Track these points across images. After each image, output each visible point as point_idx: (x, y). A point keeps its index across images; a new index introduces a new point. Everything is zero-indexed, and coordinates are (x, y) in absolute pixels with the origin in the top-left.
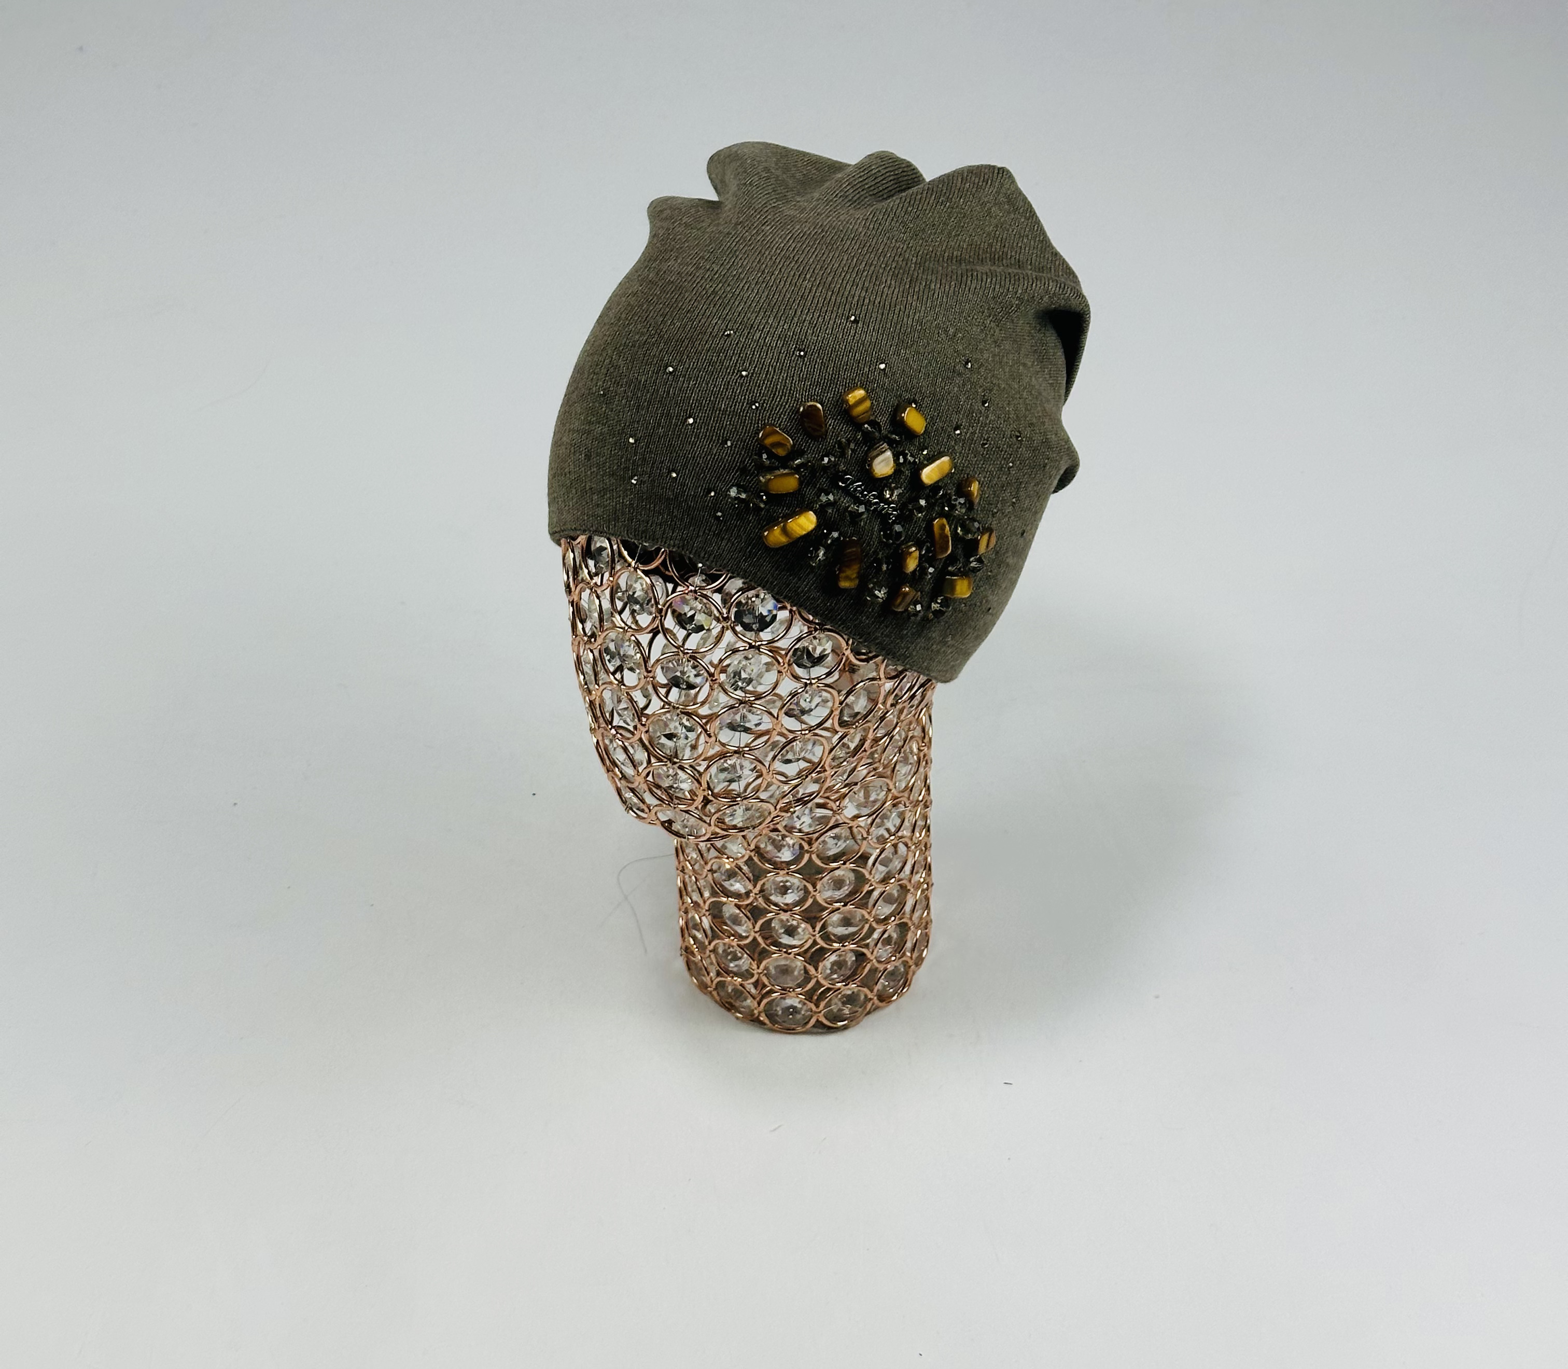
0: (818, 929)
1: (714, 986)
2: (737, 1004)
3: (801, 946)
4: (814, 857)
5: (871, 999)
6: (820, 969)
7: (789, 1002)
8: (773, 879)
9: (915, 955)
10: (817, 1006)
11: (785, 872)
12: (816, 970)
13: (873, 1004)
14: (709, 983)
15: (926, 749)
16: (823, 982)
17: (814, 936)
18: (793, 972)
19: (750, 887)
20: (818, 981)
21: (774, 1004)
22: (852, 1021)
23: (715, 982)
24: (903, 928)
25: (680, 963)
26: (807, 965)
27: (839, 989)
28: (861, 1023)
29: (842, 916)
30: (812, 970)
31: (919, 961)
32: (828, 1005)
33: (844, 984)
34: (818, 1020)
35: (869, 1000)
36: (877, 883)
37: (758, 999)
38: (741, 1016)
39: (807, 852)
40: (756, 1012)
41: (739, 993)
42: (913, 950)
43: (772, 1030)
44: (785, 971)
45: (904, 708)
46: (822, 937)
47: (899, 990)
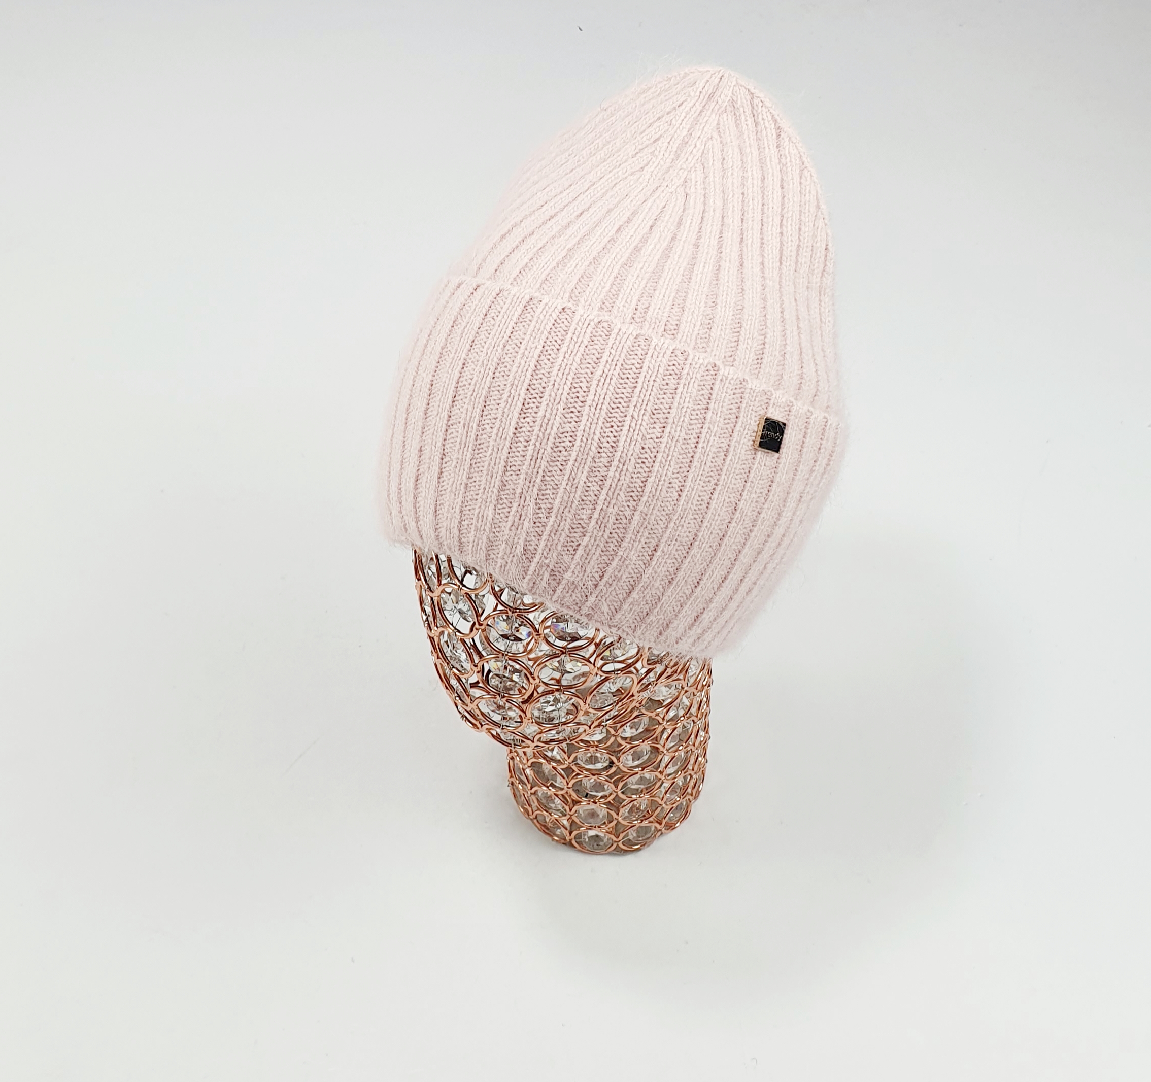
0: (620, 787)
1: (534, 816)
2: (553, 831)
3: (606, 797)
4: (619, 739)
6: (620, 814)
7: (594, 832)
9: (695, 792)
10: (617, 837)
11: (595, 748)
12: (618, 814)
13: (661, 832)
14: (530, 813)
16: (621, 821)
17: (616, 792)
18: (598, 815)
19: (567, 758)
20: (618, 822)
21: (582, 833)
22: (644, 845)
23: (535, 813)
25: (508, 791)
26: (611, 812)
27: (635, 826)
28: (651, 846)
29: (640, 777)
30: (615, 816)
31: (697, 796)
32: (627, 835)
33: (639, 822)
34: (617, 847)
35: (657, 830)
37: (569, 828)
38: (555, 839)
39: (613, 735)
40: (568, 839)
41: (556, 824)
42: (693, 790)
43: (580, 852)
44: (593, 814)
46: (623, 793)
47: (683, 819)
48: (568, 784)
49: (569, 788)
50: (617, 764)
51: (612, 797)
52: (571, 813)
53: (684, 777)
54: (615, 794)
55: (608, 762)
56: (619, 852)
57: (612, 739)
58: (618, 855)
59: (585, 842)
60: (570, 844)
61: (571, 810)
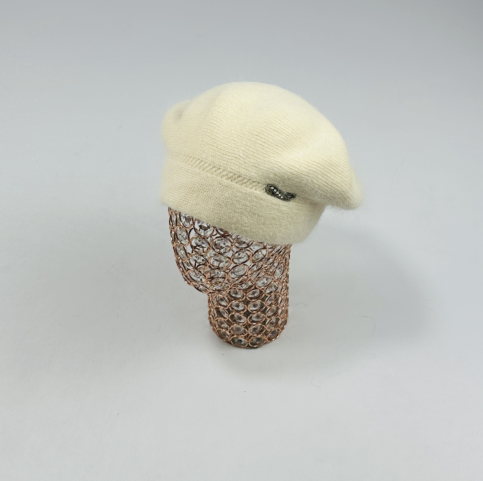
0: (249, 317)
1: (217, 331)
2: (224, 337)
3: (243, 323)
5: (266, 340)
6: (249, 330)
7: (240, 338)
8: (234, 302)
9: (282, 326)
10: (248, 340)
11: (238, 301)
13: (266, 341)
14: (216, 329)
15: (286, 266)
16: (249, 333)
18: (240, 330)
19: (227, 304)
20: (248, 334)
21: (235, 339)
22: (259, 346)
23: (217, 329)
24: (278, 320)
25: (208, 322)
26: (245, 329)
27: (255, 336)
28: (263, 347)
29: (257, 315)
31: (283, 329)
32: (252, 340)
33: (257, 335)
34: (248, 344)
35: (264, 340)
36: (268, 306)
37: (230, 337)
38: (224, 340)
39: (245, 296)
40: (229, 340)
41: (225, 334)
42: (281, 325)
43: (234, 346)
44: (238, 329)
45: (277, 256)
46: (250, 321)
47: (276, 338)
48: (228, 316)
49: (229, 318)
50: (247, 308)
52: (230, 329)
53: (276, 318)
54: (247, 321)
55: (244, 307)
56: (249, 347)
58: (248, 348)
59: (236, 342)
60: (231, 344)
61: (230, 328)
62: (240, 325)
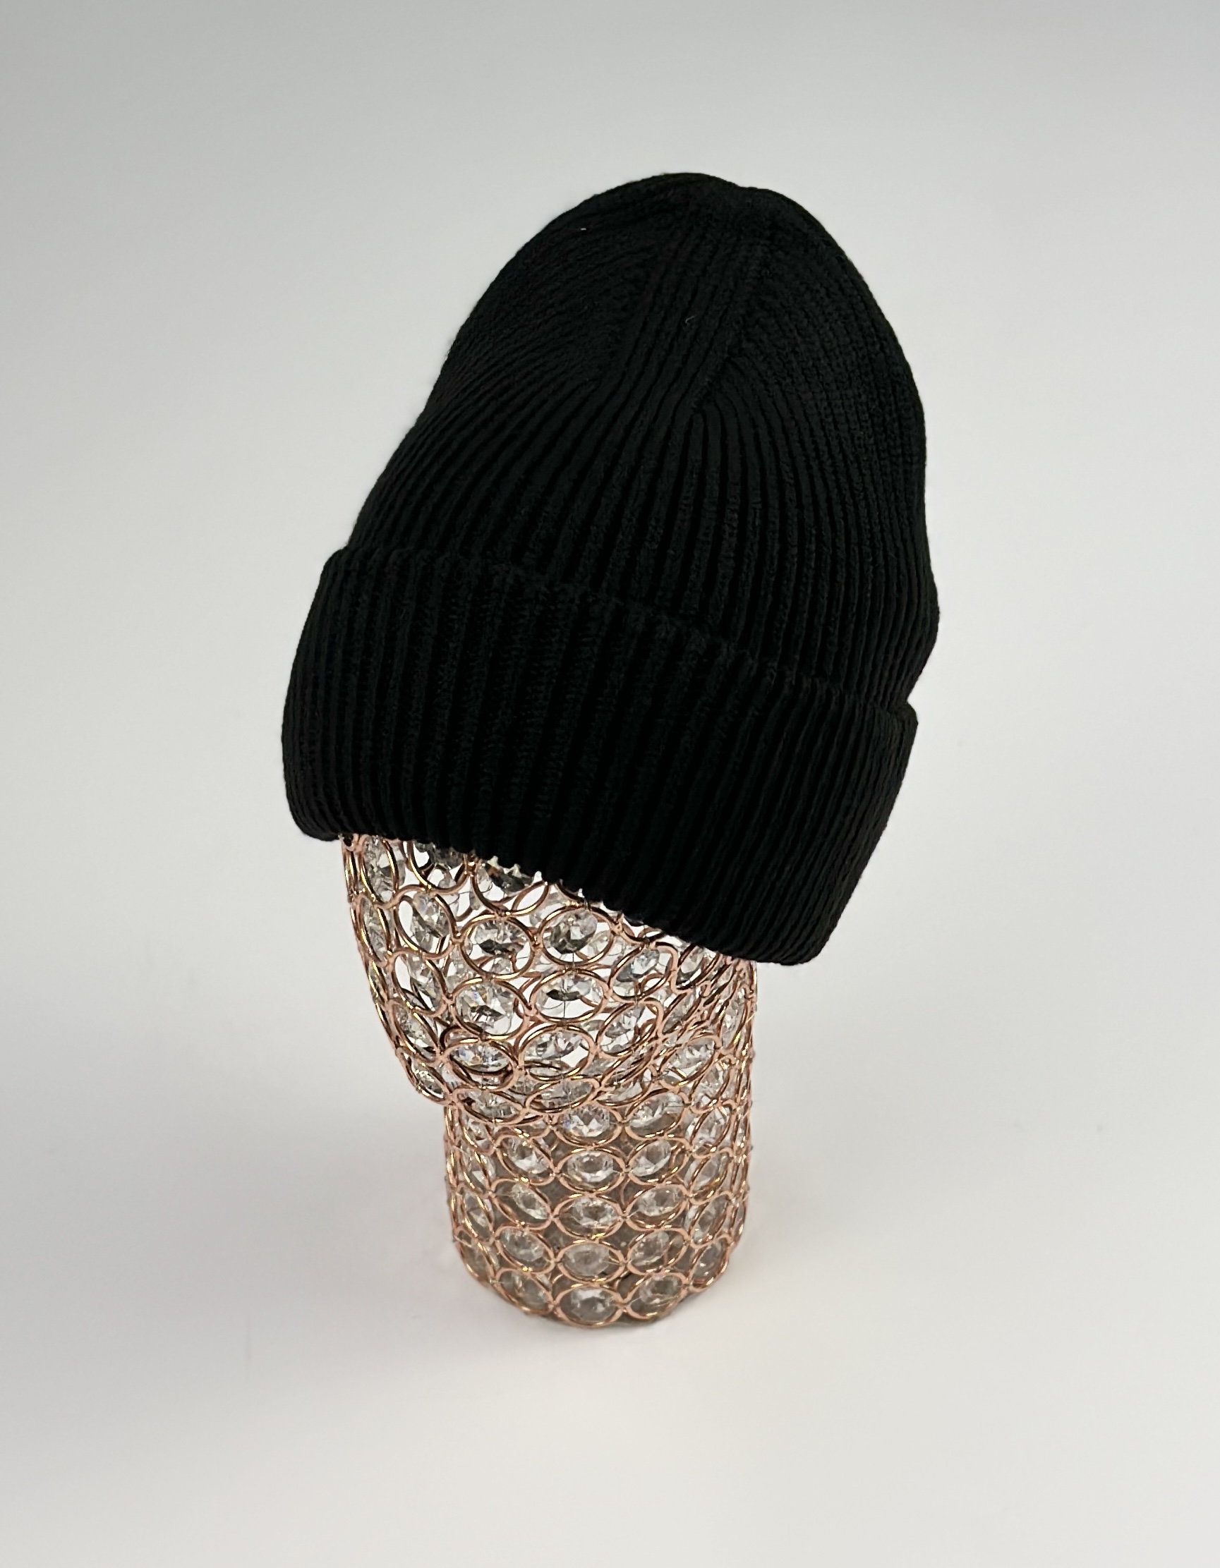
0: (628, 1209)
1: (498, 1276)
2: (525, 1296)
3: (607, 1230)
5: (687, 1285)
6: (629, 1255)
7: (590, 1293)
8: (578, 1156)
9: (733, 1230)
10: (624, 1296)
12: (625, 1256)
13: (687, 1291)
14: (491, 1274)
17: (623, 1218)
18: (596, 1259)
19: (550, 1166)
21: (572, 1296)
22: (663, 1311)
24: (723, 1201)
26: (614, 1251)
27: (649, 1276)
28: (673, 1315)
29: (654, 1194)
30: (621, 1258)
32: (639, 1292)
34: (624, 1313)
35: (683, 1286)
37: (553, 1291)
38: (531, 1310)
40: (551, 1307)
41: (529, 1285)
43: (566, 1327)
44: (586, 1258)
46: (633, 1218)
47: (716, 1272)
48: (553, 1210)
49: (555, 1216)
50: (625, 1170)
51: (618, 1226)
52: (558, 1259)
53: (717, 1199)
54: (623, 1221)
55: (612, 1168)
57: (619, 1129)
58: (623, 1326)
59: (578, 1311)
60: (555, 1318)
61: (556, 1255)
62: (597, 1242)
